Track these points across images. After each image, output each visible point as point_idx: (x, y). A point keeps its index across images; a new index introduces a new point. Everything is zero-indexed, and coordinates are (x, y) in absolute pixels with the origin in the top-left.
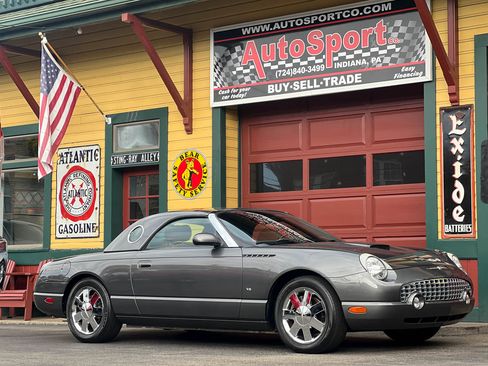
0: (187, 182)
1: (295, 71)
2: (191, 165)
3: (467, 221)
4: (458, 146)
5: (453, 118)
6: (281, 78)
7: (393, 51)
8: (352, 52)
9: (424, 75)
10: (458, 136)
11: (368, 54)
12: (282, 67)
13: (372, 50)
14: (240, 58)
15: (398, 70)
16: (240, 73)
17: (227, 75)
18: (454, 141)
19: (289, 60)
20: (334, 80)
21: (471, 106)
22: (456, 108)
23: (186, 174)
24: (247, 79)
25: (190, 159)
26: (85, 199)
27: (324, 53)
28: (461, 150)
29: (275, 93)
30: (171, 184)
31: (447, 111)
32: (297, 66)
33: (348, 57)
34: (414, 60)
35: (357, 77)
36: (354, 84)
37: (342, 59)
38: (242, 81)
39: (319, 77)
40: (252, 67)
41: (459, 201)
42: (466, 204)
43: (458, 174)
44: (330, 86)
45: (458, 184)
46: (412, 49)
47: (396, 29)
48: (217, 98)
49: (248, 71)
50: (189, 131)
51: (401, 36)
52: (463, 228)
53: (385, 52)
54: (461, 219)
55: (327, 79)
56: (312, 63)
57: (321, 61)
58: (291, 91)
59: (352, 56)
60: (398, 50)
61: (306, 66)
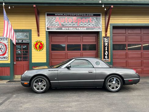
0: (38, 48)
1: (70, 25)
2: (39, 44)
3: (108, 58)
4: (106, 44)
5: (105, 39)
6: (66, 26)
7: (93, 24)
8: (84, 23)
9: (100, 30)
10: (106, 42)
11: (88, 24)
12: (66, 24)
13: (89, 23)
14: (54, 21)
15: (95, 28)
16: (55, 24)
17: (51, 24)
18: (106, 43)
19: (68, 23)
20: (79, 29)
21: (109, 37)
22: (106, 37)
23: (38, 46)
24: (57, 26)
25: (39, 43)
26: (3, 50)
27: (77, 22)
28: (107, 45)
29: (64, 30)
30: (33, 48)
31: (104, 37)
32: (70, 24)
33: (83, 24)
34: (98, 27)
35: (85, 29)
36: (84, 30)
37: (82, 24)
38: (55, 26)
39: (76, 27)
40: (58, 23)
41: (107, 55)
42: (108, 55)
43: (106, 49)
44: (78, 30)
45: (106, 51)
46: (98, 24)
47: (94, 20)
48: (48, 29)
49: (57, 24)
50: (39, 36)
51: (95, 21)
52: (107, 60)
53: (92, 24)
54: (107, 58)
55: (78, 28)
56: (74, 24)
57: (76, 24)
58: (68, 30)
59: (84, 24)
60: (94, 24)
61: (72, 25)
